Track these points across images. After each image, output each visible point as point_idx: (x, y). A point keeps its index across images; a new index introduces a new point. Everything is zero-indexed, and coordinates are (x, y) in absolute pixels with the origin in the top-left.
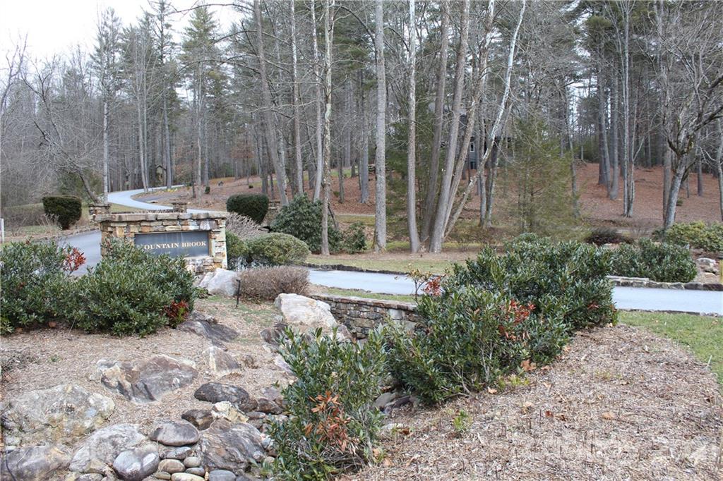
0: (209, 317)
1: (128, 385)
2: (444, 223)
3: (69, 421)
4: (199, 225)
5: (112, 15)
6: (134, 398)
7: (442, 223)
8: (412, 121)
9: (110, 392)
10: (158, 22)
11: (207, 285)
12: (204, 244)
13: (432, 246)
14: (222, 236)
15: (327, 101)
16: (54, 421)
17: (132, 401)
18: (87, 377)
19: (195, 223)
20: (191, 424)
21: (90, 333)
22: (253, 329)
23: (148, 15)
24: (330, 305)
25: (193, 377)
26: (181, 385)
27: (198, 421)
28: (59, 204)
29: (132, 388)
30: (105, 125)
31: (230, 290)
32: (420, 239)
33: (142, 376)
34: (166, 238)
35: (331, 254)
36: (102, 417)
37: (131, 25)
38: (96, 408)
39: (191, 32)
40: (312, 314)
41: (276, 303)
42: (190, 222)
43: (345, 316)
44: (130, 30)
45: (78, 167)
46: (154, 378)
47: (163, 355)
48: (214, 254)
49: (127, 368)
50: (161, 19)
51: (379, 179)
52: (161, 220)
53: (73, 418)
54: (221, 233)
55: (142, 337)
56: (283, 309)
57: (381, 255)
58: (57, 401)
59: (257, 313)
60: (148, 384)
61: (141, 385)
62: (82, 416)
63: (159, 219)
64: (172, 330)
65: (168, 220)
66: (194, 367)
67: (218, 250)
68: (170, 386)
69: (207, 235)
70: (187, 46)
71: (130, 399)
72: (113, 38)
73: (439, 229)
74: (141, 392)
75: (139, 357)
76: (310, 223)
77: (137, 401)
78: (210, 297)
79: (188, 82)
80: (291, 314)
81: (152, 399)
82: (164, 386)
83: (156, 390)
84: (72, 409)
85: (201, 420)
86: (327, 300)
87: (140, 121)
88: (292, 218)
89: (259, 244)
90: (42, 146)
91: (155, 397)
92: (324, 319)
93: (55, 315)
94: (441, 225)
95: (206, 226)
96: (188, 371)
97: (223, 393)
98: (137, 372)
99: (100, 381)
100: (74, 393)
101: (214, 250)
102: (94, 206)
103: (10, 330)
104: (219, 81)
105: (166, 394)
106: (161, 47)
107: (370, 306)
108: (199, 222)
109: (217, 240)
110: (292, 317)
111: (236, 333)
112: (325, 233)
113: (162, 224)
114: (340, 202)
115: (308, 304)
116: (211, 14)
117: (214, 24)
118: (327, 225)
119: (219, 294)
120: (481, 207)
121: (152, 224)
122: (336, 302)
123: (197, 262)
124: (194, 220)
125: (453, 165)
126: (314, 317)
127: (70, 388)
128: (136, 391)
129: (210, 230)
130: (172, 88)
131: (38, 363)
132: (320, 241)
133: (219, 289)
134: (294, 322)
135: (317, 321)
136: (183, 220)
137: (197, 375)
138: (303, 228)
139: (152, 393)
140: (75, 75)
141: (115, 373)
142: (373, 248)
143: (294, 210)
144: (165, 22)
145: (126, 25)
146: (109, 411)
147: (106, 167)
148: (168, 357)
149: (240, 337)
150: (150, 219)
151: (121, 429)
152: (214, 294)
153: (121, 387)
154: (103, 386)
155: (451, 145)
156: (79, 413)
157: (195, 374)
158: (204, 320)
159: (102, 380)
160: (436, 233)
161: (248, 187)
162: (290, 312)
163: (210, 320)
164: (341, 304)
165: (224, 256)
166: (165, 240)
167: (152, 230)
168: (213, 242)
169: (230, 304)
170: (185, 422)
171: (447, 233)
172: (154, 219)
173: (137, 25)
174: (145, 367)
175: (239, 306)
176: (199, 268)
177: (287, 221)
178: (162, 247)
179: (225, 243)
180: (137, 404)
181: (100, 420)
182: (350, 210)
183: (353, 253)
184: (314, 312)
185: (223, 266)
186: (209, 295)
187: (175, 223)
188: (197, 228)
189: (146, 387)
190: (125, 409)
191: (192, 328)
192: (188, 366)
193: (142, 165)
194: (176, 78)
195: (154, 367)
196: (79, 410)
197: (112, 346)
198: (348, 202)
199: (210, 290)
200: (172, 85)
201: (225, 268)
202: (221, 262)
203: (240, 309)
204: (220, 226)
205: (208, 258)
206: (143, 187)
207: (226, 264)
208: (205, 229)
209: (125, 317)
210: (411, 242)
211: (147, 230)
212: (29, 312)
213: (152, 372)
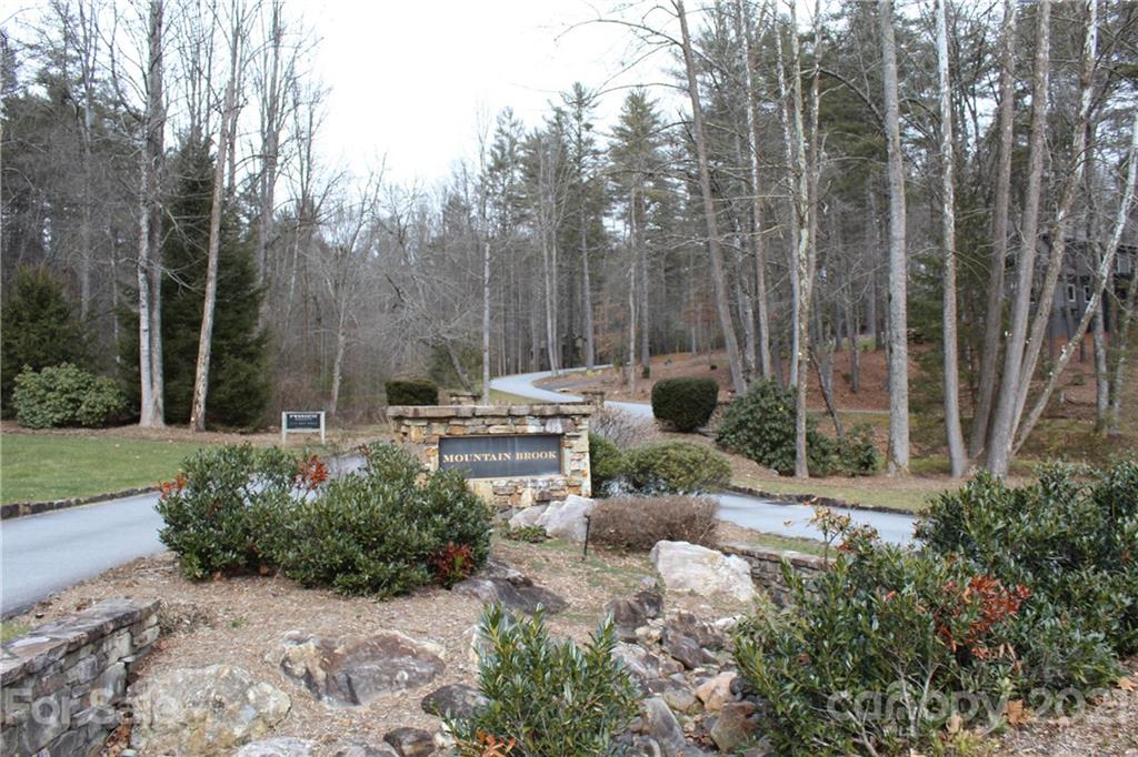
0: (513, 573)
1: (320, 674)
2: (1012, 426)
3: (214, 723)
4: (544, 425)
5: (510, 118)
6: (325, 698)
7: (1007, 426)
8: (949, 252)
9: (290, 684)
10: (574, 122)
11: (548, 520)
12: (552, 455)
13: (989, 465)
14: (583, 444)
15: (801, 224)
16: (193, 720)
17: (321, 702)
18: (262, 656)
19: (537, 421)
20: (394, 752)
21: (307, 588)
22: (596, 598)
23: (559, 111)
24: (750, 563)
25: (433, 674)
26: (409, 684)
27: (404, 747)
28: (407, 392)
29: (326, 680)
30: (487, 275)
31: (580, 533)
32: (969, 454)
33: (349, 663)
34: (491, 444)
35: (811, 475)
36: (265, 722)
37: (536, 129)
38: (256, 707)
39: (622, 133)
40: (714, 579)
41: (652, 556)
42: (529, 420)
43: (774, 583)
44: (535, 136)
45: (444, 338)
46: (366, 667)
47: (397, 632)
48: (568, 472)
49: (327, 648)
50: (579, 118)
51: (895, 353)
52: (482, 416)
53: (221, 718)
54: (580, 439)
55: (381, 600)
56: (661, 567)
57: (900, 479)
58: (203, 688)
59: (614, 571)
60: (353, 677)
61: (341, 677)
62: (233, 717)
63: (477, 414)
64: (444, 591)
65: (494, 416)
66: (441, 656)
67: (575, 466)
68: (390, 683)
69: (556, 440)
70: (617, 153)
71: (319, 698)
72: (512, 150)
73: (1001, 437)
74: (340, 689)
75: (353, 631)
76: (777, 425)
77: (330, 702)
78: (549, 541)
79: (619, 208)
80: (676, 576)
81: (355, 702)
82: (380, 681)
83: (364, 689)
84: (220, 704)
85: (410, 747)
86: (746, 555)
87: (547, 269)
88: (749, 416)
89: (647, 457)
90: (398, 308)
91: (361, 698)
92: (734, 588)
93: (260, 556)
94: (1004, 430)
95: (555, 427)
96: (429, 661)
97: (465, 704)
98: (342, 656)
99: (278, 665)
100: (231, 679)
101: (569, 466)
102: (457, 396)
103: (199, 573)
104: (667, 204)
105: (381, 695)
106: (578, 160)
107: (813, 569)
108: (543, 420)
109: (575, 450)
110: (676, 581)
111: (562, 603)
112: (801, 441)
113: (483, 423)
114: (853, 391)
115: (706, 560)
116: (651, 104)
117: (656, 119)
118: (804, 428)
119: (563, 536)
120: (1098, 398)
121: (468, 423)
122: (761, 560)
123: (541, 484)
124: (536, 417)
125: (1026, 326)
126: (717, 584)
127: (227, 671)
128: (331, 687)
129: (563, 434)
130: (596, 218)
131: (213, 627)
132: (793, 454)
133: (564, 530)
134: (680, 590)
135: (721, 589)
136: (518, 416)
137: (442, 670)
138: (768, 433)
139: (357, 692)
140: (458, 206)
141: (306, 655)
142: (886, 467)
143: (753, 403)
144: (584, 122)
145: (529, 130)
146: (277, 713)
147: (486, 337)
148: (402, 636)
149: (569, 610)
150: (463, 415)
151: (281, 746)
152: (557, 536)
153: (309, 677)
154: (282, 673)
155: (1021, 291)
156: (231, 712)
157: (439, 666)
158: (503, 580)
159: (283, 665)
160: (996, 443)
161: (709, 368)
162: (673, 572)
163: (515, 579)
164: (768, 563)
165: (585, 475)
166: (488, 447)
167: (468, 431)
168: (567, 452)
169: (573, 554)
170: (387, 747)
171: (1019, 444)
172: (470, 415)
173: (544, 128)
174: (357, 649)
175: (589, 559)
176: (542, 493)
177: (741, 422)
178: (483, 458)
179: (588, 455)
180: (328, 707)
181: (261, 727)
182: (868, 405)
183: (853, 475)
184: (717, 574)
185: (584, 493)
186: (549, 538)
187: (504, 421)
188: (541, 429)
189: (349, 681)
190: (305, 713)
191: (475, 590)
192: (431, 653)
193: (550, 336)
194: (600, 204)
195: (371, 651)
196: (231, 707)
197: (324, 612)
198: (867, 390)
199: (549, 530)
200: (597, 213)
201: (587, 496)
202: (580, 486)
203: (590, 563)
204: (580, 427)
205: (559, 479)
206: (549, 369)
207: (589, 489)
208: (553, 431)
209: (349, 566)
210: (951, 459)
211: (459, 432)
212: (226, 549)
213: (367, 658)
